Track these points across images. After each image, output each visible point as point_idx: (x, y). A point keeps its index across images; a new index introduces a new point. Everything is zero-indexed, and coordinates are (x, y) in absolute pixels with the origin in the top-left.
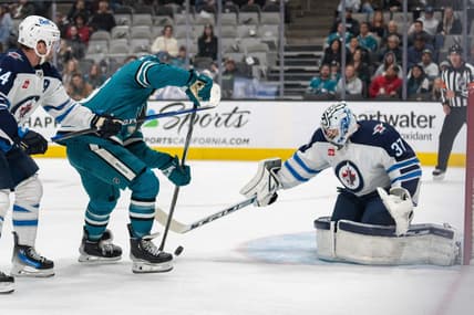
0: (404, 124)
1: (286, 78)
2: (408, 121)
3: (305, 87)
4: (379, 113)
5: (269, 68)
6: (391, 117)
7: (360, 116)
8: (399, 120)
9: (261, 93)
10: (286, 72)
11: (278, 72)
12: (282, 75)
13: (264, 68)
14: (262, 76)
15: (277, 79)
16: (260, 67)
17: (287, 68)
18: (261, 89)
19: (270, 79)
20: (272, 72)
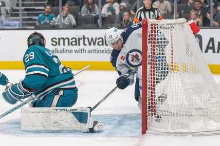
0: (100, 43)
1: (23, 15)
2: (103, 41)
3: (35, 20)
4: (84, 36)
5: (12, 8)
6: (92, 39)
7: (72, 39)
8: (97, 41)
9: (6, 25)
10: (22, 10)
11: (18, 10)
12: (20, 12)
13: (8, 8)
14: (7, 13)
15: (17, 15)
16: (6, 7)
17: (23, 8)
18: (7, 22)
19: (12, 15)
20: (14, 10)
